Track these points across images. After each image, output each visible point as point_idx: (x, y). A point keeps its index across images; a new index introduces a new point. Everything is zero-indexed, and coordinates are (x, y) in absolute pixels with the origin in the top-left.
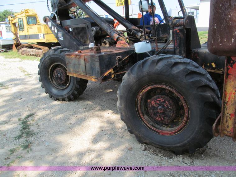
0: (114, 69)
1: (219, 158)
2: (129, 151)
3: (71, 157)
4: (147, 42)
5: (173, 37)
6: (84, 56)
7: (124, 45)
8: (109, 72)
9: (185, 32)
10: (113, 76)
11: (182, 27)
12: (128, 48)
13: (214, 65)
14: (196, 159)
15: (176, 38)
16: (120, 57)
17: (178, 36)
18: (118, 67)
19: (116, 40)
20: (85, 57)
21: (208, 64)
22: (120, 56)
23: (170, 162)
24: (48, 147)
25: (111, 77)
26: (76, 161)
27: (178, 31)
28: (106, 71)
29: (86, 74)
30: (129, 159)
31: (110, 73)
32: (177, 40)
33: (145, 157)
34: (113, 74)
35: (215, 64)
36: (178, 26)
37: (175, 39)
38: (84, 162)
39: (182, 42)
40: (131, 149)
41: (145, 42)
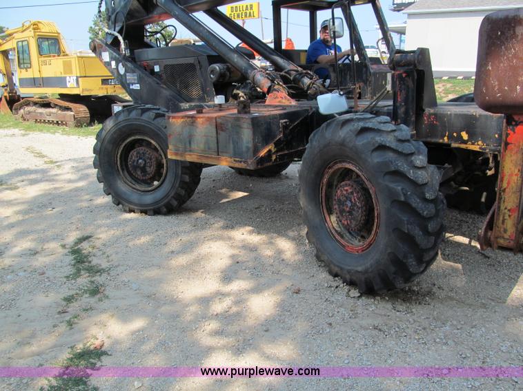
0: (276, 145)
1: (455, 301)
2: (295, 295)
3: (187, 306)
4: (340, 94)
5: (393, 87)
6: (216, 118)
7: (284, 101)
8: (267, 149)
9: (416, 77)
10: (274, 157)
11: (411, 67)
12: (295, 106)
13: (465, 136)
14: (416, 303)
15: (400, 87)
16: (285, 122)
17: (404, 84)
18: (283, 141)
19: (266, 90)
20: (218, 119)
21: (455, 134)
22: (287, 120)
23: (371, 309)
24: (138, 291)
25: (271, 160)
26: (200, 313)
27: (404, 75)
28: (263, 147)
29: (218, 155)
30: (296, 306)
31: (270, 151)
32: (401, 91)
33: (325, 303)
34: (274, 153)
35: (467, 133)
36: (404, 66)
37: (397, 89)
38: (215, 313)
39: (410, 94)
40: (298, 292)
41: (338, 94)
